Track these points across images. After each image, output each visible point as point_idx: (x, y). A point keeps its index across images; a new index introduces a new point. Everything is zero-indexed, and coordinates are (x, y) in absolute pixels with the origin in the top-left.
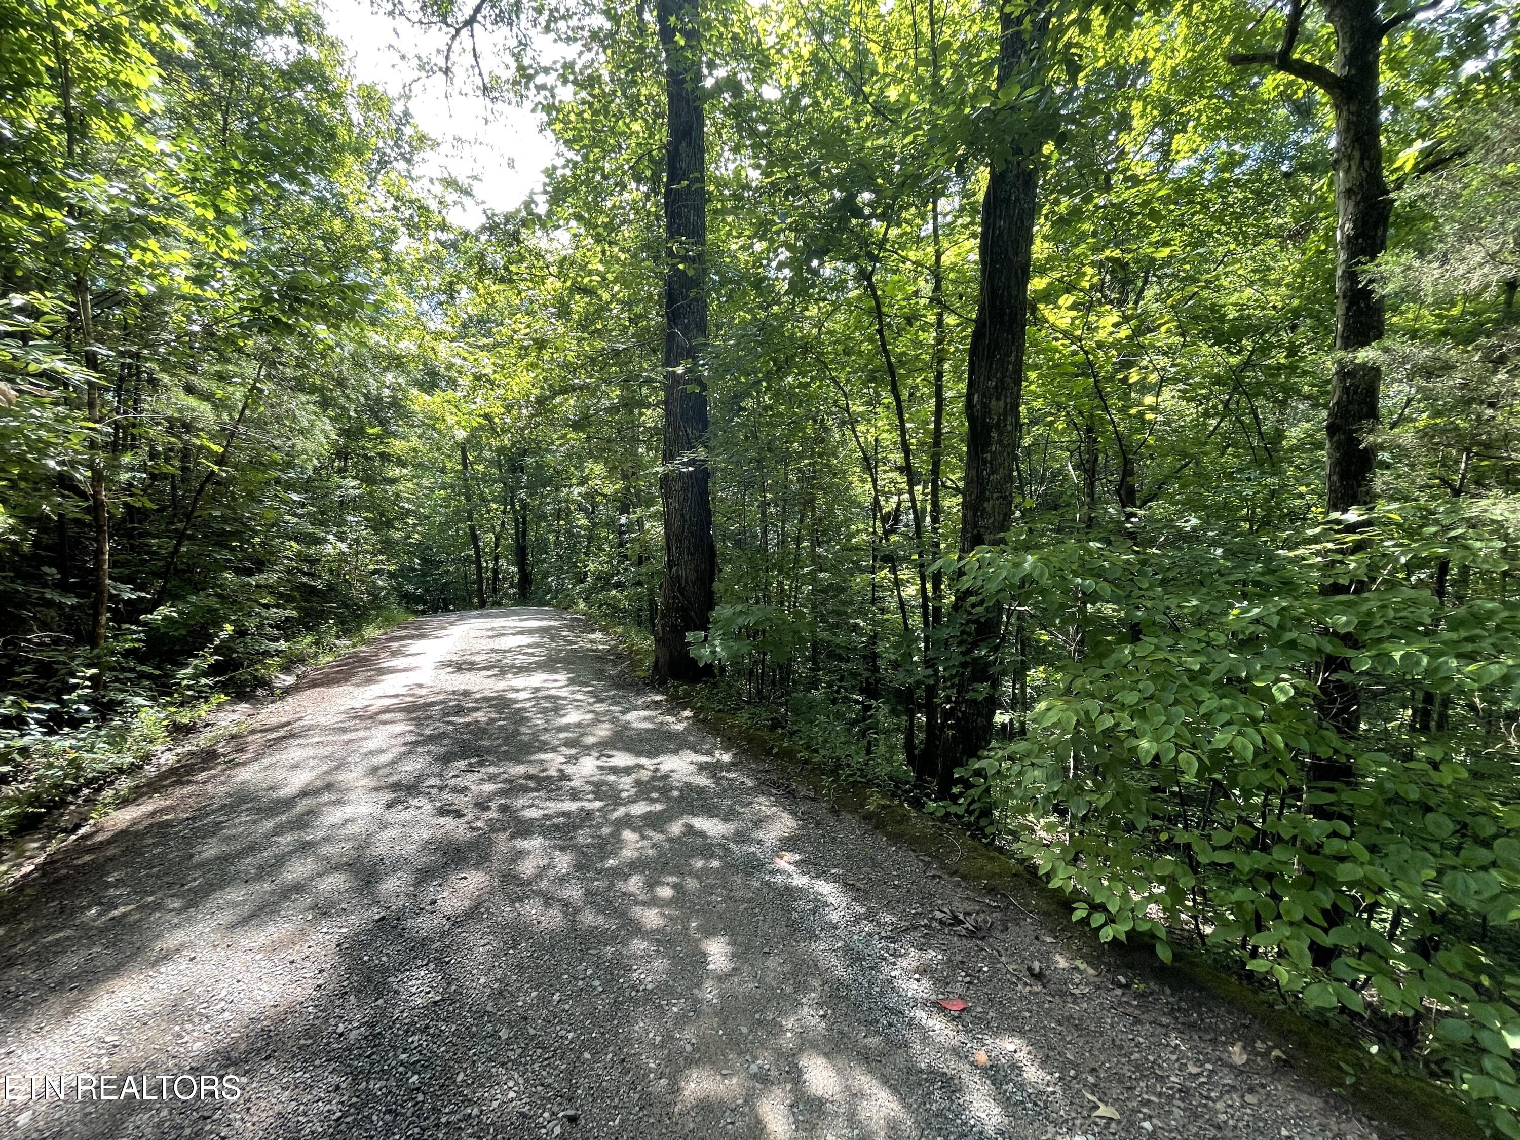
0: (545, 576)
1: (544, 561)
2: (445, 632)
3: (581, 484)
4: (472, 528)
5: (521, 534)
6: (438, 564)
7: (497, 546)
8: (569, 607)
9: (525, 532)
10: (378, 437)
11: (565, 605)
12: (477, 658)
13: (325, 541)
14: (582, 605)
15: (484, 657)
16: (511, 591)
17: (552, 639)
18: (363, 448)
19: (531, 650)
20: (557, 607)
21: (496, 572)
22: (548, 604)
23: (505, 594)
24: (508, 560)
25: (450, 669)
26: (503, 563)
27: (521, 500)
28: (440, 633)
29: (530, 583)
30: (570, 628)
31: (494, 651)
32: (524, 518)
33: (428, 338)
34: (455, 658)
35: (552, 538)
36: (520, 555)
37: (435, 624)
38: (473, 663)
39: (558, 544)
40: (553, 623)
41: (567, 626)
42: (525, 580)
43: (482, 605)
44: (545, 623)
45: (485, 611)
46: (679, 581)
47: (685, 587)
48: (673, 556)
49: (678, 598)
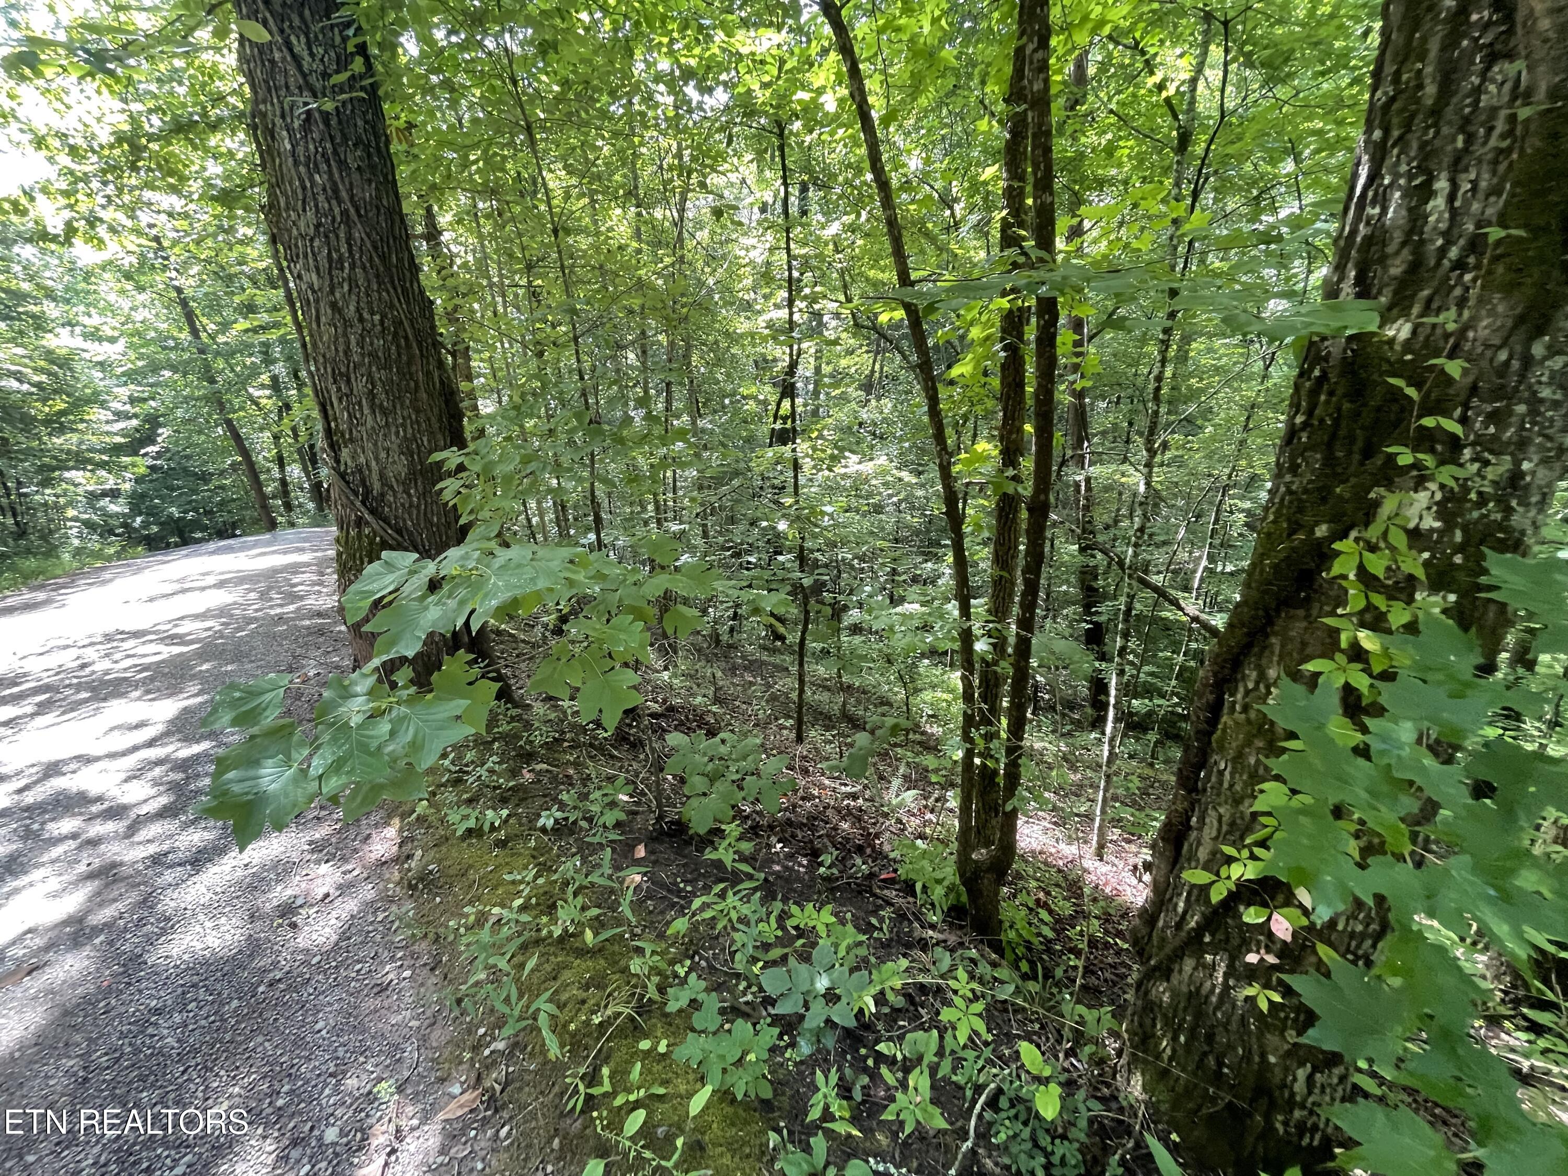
4: (230, 424)
16: (311, 506)
21: (283, 482)
23: (304, 511)
43: (272, 525)
46: (363, 481)
47: (383, 495)
48: (336, 419)
49: (367, 523)
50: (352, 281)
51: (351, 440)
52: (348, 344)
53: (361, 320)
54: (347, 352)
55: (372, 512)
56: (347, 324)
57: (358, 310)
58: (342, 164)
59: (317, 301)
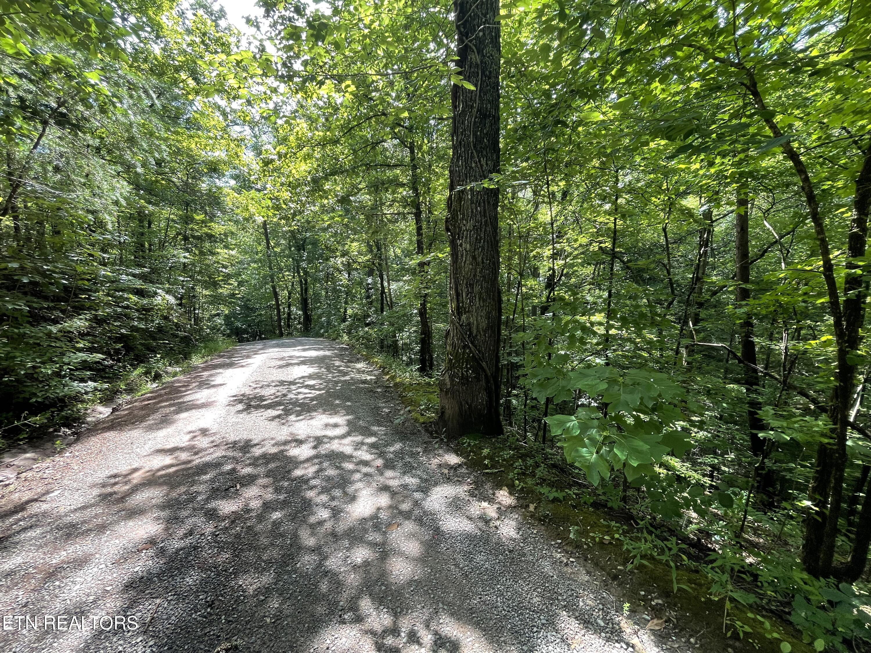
0: (320, 317)
1: (319, 308)
2: (249, 361)
3: (343, 256)
4: (274, 287)
5: (305, 290)
6: (253, 310)
7: (289, 298)
8: (337, 338)
9: (306, 289)
10: (203, 222)
11: (334, 336)
12: (267, 392)
13: (156, 293)
14: (346, 338)
15: (272, 391)
16: (299, 326)
17: (328, 369)
18: (192, 229)
19: (312, 382)
20: (328, 338)
21: (289, 314)
22: (322, 336)
23: (296, 329)
24: (297, 307)
25: (240, 407)
26: (293, 309)
27: (304, 269)
28: (244, 362)
29: (310, 321)
30: (341, 357)
31: (282, 383)
32: (306, 281)
33: (232, 145)
34: (248, 391)
35: (323, 293)
36: (304, 304)
37: (244, 353)
38: (262, 398)
39: (327, 297)
40: (328, 353)
41: (337, 356)
42: (307, 319)
43: (281, 335)
44: (321, 353)
45: (281, 341)
46: (470, 329)
47: (476, 335)
48: (463, 302)
49: (469, 347)
50: (483, 248)
51: (468, 311)
52: (476, 272)
53: (483, 263)
54: (475, 276)
55: (472, 343)
56: (477, 264)
57: (482, 259)
58: (489, 203)
59: (466, 255)
